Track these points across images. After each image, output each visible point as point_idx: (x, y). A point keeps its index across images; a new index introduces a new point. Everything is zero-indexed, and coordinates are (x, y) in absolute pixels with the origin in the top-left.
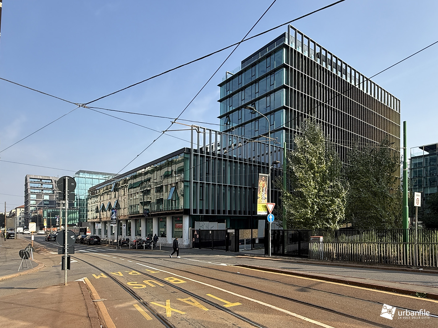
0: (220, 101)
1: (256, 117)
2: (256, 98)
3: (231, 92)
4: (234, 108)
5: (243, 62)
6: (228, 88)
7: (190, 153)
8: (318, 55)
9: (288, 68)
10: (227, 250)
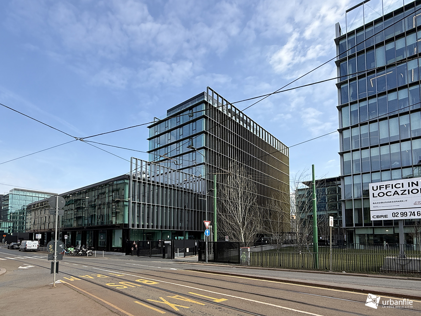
0: (149, 139)
1: (180, 154)
2: (180, 139)
3: (159, 133)
4: (161, 146)
5: (168, 111)
6: (156, 130)
7: (130, 179)
8: (229, 111)
9: (207, 119)
10: (164, 257)
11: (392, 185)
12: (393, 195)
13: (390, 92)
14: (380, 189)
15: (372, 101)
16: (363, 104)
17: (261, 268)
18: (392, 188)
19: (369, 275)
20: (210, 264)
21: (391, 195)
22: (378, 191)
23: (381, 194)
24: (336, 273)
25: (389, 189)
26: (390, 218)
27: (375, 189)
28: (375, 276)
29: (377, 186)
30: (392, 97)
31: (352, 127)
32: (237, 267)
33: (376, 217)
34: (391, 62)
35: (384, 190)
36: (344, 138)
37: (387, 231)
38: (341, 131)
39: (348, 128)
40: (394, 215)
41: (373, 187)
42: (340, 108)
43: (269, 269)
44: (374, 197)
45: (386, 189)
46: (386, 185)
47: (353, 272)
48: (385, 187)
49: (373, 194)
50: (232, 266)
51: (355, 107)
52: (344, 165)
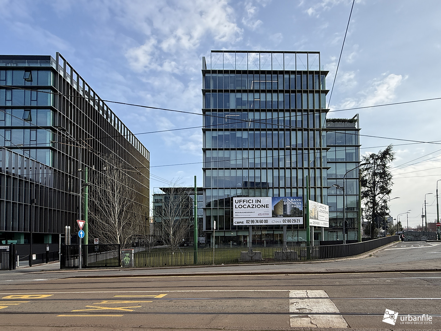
1: (7, 126)
2: (7, 105)
8: (87, 93)
9: (56, 93)
11: (247, 200)
12: (247, 208)
13: (238, 130)
14: (240, 203)
15: (227, 133)
16: (221, 133)
17: (152, 268)
18: (247, 203)
19: (239, 265)
20: (87, 269)
21: (246, 208)
22: (239, 204)
23: (240, 206)
24: (218, 265)
25: (245, 203)
26: (245, 224)
27: (237, 202)
28: (243, 265)
29: (238, 200)
30: (239, 134)
31: (213, 149)
32: (125, 270)
33: (237, 223)
34: (239, 108)
35: (242, 203)
36: (207, 157)
37: (232, 233)
38: (205, 150)
39: (210, 149)
40: (247, 222)
41: (236, 200)
42: (204, 131)
43: (160, 269)
44: (236, 208)
45: (243, 203)
46: (243, 200)
47: (229, 264)
48: (242, 201)
49: (236, 205)
50: (118, 270)
51: (215, 134)
52: (206, 179)
